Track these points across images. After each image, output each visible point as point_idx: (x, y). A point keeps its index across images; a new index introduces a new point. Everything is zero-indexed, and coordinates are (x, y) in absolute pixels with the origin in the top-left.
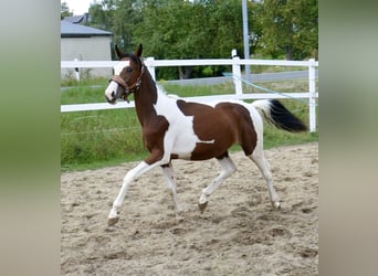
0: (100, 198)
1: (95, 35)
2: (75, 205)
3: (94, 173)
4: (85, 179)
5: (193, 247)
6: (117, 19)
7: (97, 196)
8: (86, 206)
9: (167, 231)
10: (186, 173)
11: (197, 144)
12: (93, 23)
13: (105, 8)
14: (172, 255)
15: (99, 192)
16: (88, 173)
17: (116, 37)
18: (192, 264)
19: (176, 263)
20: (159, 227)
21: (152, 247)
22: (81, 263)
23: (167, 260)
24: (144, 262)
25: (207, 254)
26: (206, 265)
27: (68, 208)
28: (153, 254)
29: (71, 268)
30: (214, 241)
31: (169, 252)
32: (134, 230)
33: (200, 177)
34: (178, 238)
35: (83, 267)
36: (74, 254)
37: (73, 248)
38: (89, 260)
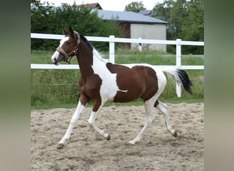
0: (135, 122)
1: (157, 23)
2: (120, 125)
3: (137, 107)
4: (130, 111)
5: (179, 153)
6: (172, 14)
7: (134, 121)
8: (126, 126)
9: (169, 144)
10: (192, 112)
11: (118, 92)
12: (157, 15)
13: (165, 6)
14: (166, 156)
15: (136, 119)
16: (133, 107)
17: (171, 25)
18: (176, 163)
19: (166, 161)
20: (165, 141)
21: (156, 152)
22: (112, 156)
23: (162, 159)
24: (148, 159)
25: (186, 158)
26: (184, 164)
27: (115, 126)
28: (155, 155)
29: (106, 158)
30: (193, 152)
31: (164, 154)
32: (148, 141)
33: (200, 115)
34: (173, 148)
35: (113, 158)
36: (110, 151)
37: (111, 148)
38: (117, 155)
